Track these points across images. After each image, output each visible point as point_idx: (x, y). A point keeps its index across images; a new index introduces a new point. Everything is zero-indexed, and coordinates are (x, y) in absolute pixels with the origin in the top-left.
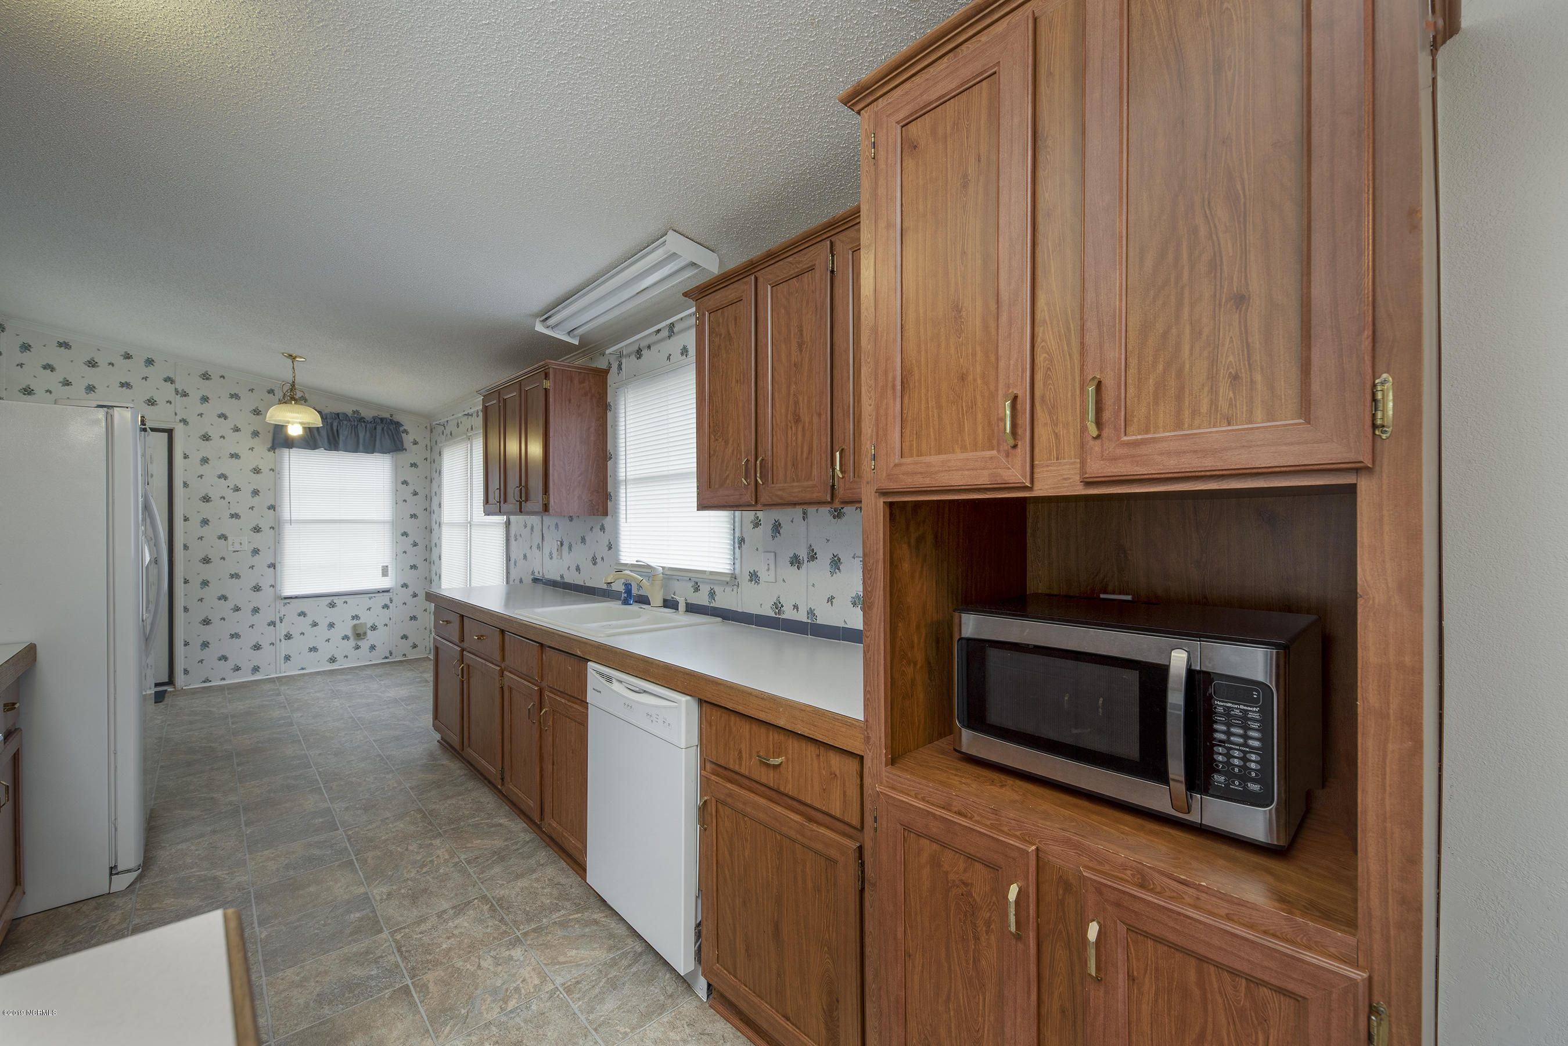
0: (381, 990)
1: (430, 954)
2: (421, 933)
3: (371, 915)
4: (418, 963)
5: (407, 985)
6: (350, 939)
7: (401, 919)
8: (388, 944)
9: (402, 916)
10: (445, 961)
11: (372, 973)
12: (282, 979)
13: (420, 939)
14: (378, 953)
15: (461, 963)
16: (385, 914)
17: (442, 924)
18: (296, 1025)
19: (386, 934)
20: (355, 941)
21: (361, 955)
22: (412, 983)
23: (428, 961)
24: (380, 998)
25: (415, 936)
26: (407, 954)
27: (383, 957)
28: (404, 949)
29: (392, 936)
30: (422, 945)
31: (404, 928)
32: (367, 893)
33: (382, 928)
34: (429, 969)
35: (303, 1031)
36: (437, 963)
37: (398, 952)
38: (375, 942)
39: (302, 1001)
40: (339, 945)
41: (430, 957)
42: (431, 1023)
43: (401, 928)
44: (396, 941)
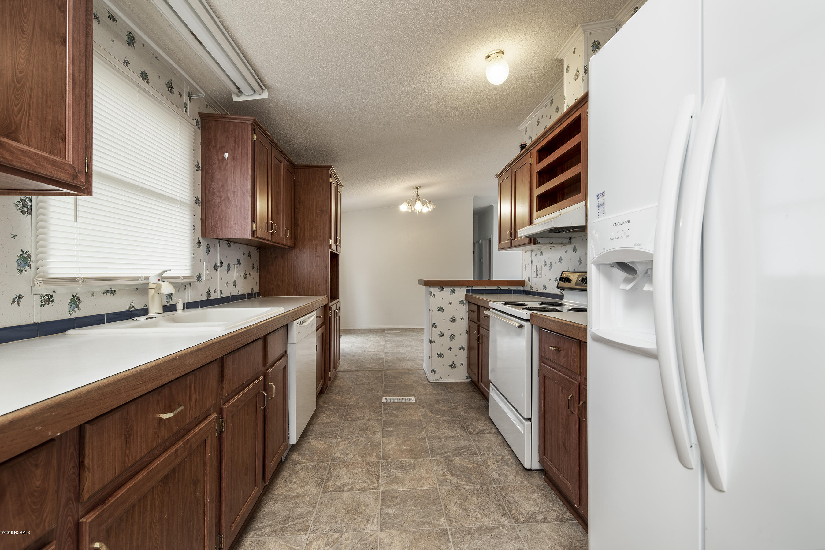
0: (392, 462)
1: (368, 469)
2: (365, 482)
3: (384, 507)
4: (374, 467)
5: (382, 460)
6: (398, 494)
7: (370, 496)
8: (382, 483)
9: (369, 498)
10: (364, 463)
11: (393, 471)
12: (430, 484)
13: (368, 479)
14: (387, 480)
15: (359, 459)
16: (376, 504)
17: (354, 483)
18: (423, 461)
19: (382, 489)
20: (395, 492)
21: (395, 482)
22: (380, 460)
23: (370, 466)
24: (393, 459)
25: (369, 481)
26: (377, 473)
27: (387, 476)
28: (377, 476)
29: (379, 486)
30: (369, 475)
31: (372, 489)
32: (381, 529)
33: (382, 494)
34: (372, 462)
35: (421, 458)
36: (368, 464)
37: (379, 476)
38: (387, 487)
39: (421, 470)
40: (403, 492)
41: (369, 468)
42: (381, 444)
43: (373, 489)
44: (378, 482)
